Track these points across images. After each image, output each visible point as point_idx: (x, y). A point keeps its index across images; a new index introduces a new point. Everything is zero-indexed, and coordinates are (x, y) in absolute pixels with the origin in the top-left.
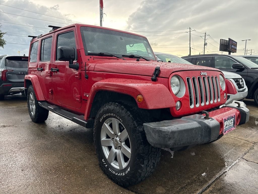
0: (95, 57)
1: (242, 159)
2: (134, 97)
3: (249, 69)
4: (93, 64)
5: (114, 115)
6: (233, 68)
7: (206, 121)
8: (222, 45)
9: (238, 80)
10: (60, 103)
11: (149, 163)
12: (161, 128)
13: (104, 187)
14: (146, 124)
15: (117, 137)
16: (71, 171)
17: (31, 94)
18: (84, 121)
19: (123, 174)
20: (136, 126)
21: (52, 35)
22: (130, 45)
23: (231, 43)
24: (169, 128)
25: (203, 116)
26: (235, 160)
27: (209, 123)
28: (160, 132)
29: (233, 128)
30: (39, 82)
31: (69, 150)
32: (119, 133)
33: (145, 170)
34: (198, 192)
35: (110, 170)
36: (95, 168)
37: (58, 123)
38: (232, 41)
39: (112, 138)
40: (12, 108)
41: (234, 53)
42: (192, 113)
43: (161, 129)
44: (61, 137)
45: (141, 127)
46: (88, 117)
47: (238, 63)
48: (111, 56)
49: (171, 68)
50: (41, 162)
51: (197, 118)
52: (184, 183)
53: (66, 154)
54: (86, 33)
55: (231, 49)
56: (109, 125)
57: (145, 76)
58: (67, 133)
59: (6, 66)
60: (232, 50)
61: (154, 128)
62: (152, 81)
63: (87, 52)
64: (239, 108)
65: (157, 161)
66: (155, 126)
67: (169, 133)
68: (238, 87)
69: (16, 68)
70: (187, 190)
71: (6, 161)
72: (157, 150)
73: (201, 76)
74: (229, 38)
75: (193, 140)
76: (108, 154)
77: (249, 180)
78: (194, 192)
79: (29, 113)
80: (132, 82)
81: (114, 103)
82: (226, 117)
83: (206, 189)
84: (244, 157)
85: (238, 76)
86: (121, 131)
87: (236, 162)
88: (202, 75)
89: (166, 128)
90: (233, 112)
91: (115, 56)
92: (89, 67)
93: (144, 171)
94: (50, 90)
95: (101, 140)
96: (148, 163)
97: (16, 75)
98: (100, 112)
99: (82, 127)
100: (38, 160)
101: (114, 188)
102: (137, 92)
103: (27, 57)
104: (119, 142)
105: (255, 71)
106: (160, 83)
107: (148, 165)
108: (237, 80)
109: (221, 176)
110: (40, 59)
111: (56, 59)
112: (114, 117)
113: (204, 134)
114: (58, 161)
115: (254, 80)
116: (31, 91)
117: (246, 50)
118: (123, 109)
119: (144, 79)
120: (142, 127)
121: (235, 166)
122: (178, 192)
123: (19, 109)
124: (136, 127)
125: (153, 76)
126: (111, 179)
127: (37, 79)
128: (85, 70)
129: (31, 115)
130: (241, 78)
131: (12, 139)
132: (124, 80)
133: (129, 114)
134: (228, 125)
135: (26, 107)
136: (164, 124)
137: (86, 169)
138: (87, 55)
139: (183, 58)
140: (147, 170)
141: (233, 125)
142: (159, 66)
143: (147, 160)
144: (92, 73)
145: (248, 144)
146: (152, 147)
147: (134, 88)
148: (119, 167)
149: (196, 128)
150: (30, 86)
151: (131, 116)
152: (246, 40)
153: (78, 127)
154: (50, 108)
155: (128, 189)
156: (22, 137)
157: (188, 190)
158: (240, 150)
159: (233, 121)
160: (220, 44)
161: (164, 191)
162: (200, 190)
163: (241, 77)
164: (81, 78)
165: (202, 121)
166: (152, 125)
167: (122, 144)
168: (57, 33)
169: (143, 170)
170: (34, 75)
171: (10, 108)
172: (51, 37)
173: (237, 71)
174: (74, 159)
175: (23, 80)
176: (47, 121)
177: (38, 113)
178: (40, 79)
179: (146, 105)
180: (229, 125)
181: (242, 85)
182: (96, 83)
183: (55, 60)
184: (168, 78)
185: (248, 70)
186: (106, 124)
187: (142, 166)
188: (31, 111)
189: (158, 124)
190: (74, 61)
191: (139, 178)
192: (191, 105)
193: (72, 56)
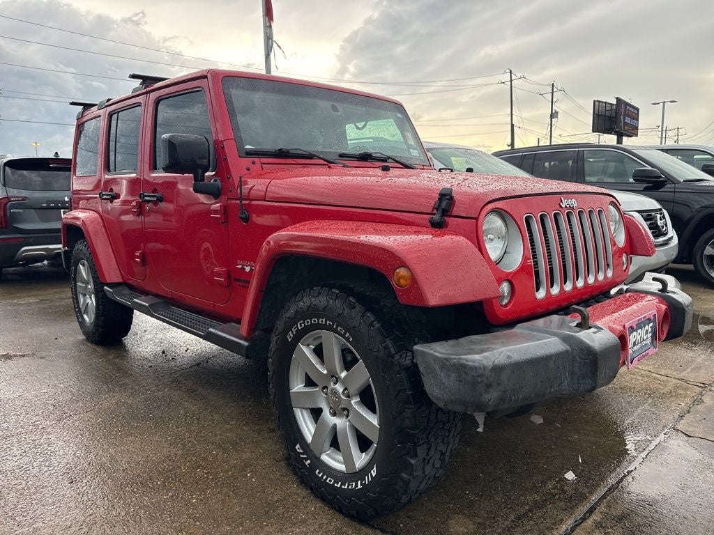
0: (266, 162)
1: (674, 432)
2: (386, 274)
3: (679, 182)
4: (262, 181)
5: (328, 322)
6: (634, 180)
7: (583, 335)
8: (599, 115)
9: (651, 215)
10: (166, 289)
11: (430, 452)
12: (462, 359)
13: (303, 521)
14: (421, 347)
15: (335, 384)
16: (208, 479)
17: (81, 266)
18: (241, 339)
19: (356, 486)
20: (393, 352)
21: (140, 99)
22: (356, 126)
23: (623, 110)
24: (487, 358)
25: (574, 321)
26: (656, 436)
27: (593, 340)
28: (462, 368)
29: (652, 351)
30: (103, 230)
31: (198, 419)
32: (342, 372)
33: (418, 473)
34: (564, 528)
35: (319, 473)
36: (274, 469)
37: (161, 343)
38: (627, 104)
39: (321, 386)
40: (25, 304)
41: (631, 136)
42: (540, 311)
43: (464, 362)
44: (172, 382)
45: (404, 355)
46: (252, 329)
47: (649, 168)
48: (310, 156)
49: (482, 190)
50: (122, 456)
51: (553, 325)
52: (523, 504)
53: (190, 431)
54: (238, 95)
55: (624, 128)
56: (314, 350)
57: (412, 215)
58: (188, 370)
59: (4, 185)
60: (626, 131)
61: (445, 359)
62: (432, 227)
63: (243, 146)
64: (664, 294)
65: (450, 447)
66: (447, 352)
67: (487, 373)
68: (653, 233)
69: (34, 191)
70: (532, 523)
71: (21, 455)
72: (451, 417)
73: (561, 209)
74: (617, 98)
75: (551, 387)
76: (313, 431)
77: (698, 489)
78: (552, 528)
79: (78, 319)
80: (376, 232)
81: (327, 289)
82: (633, 322)
83: (584, 519)
84: (679, 427)
85: (650, 204)
86: (348, 365)
87: (657, 440)
88: (563, 206)
89: (477, 357)
90: (650, 307)
91: (320, 158)
92: (252, 188)
93: (417, 476)
94: (137, 254)
95: (289, 393)
96: (427, 454)
97: (33, 211)
98: (287, 315)
99: (229, 354)
100: (112, 451)
101: (333, 524)
102: (392, 258)
103: (68, 161)
104: (342, 396)
105: (696, 188)
106: (456, 234)
107: (428, 458)
108: (648, 215)
109: (622, 480)
110: (107, 168)
111: (154, 167)
112: (329, 328)
113: (580, 369)
114: (169, 452)
115: (692, 212)
116: (82, 256)
117: (664, 129)
118: (353, 307)
119: (408, 223)
120: (408, 354)
121: (656, 451)
122: (510, 529)
123: (45, 306)
124: (393, 357)
125: (434, 214)
126: (323, 499)
127: (99, 223)
128: (241, 199)
129: (82, 323)
130: (660, 210)
131: (34, 393)
132: (354, 224)
133: (372, 319)
134: (638, 343)
135: (64, 299)
136: (472, 347)
137: (251, 472)
138: (244, 156)
139: (497, 154)
140: (424, 473)
141: (652, 340)
142: (448, 186)
143: (426, 446)
144: (259, 205)
145: (686, 389)
146: (439, 409)
147: (384, 250)
148: (344, 466)
149: (558, 356)
150: (79, 242)
151: (377, 326)
152: (664, 103)
153: (217, 353)
154: (141, 305)
155: (371, 525)
156: (62, 386)
157: (537, 524)
158: (667, 406)
159: (650, 330)
160: (592, 113)
161: (472, 527)
162: (569, 522)
163: (659, 206)
164: (226, 221)
165: (572, 336)
166: (439, 350)
167: (352, 402)
168: (153, 96)
169: (415, 474)
170: (90, 212)
171: (21, 305)
172: (139, 105)
173: (646, 189)
174: (213, 444)
175: (58, 225)
176: (129, 340)
177: (103, 318)
178: (107, 222)
179: (420, 295)
180: (641, 342)
181: (663, 227)
182: (275, 234)
183: (150, 170)
184: (477, 219)
185: (677, 185)
186: (304, 348)
187: (411, 464)
188: (83, 311)
189: (454, 346)
190: (207, 174)
191: (404, 496)
192: (538, 290)
193: (202, 158)
